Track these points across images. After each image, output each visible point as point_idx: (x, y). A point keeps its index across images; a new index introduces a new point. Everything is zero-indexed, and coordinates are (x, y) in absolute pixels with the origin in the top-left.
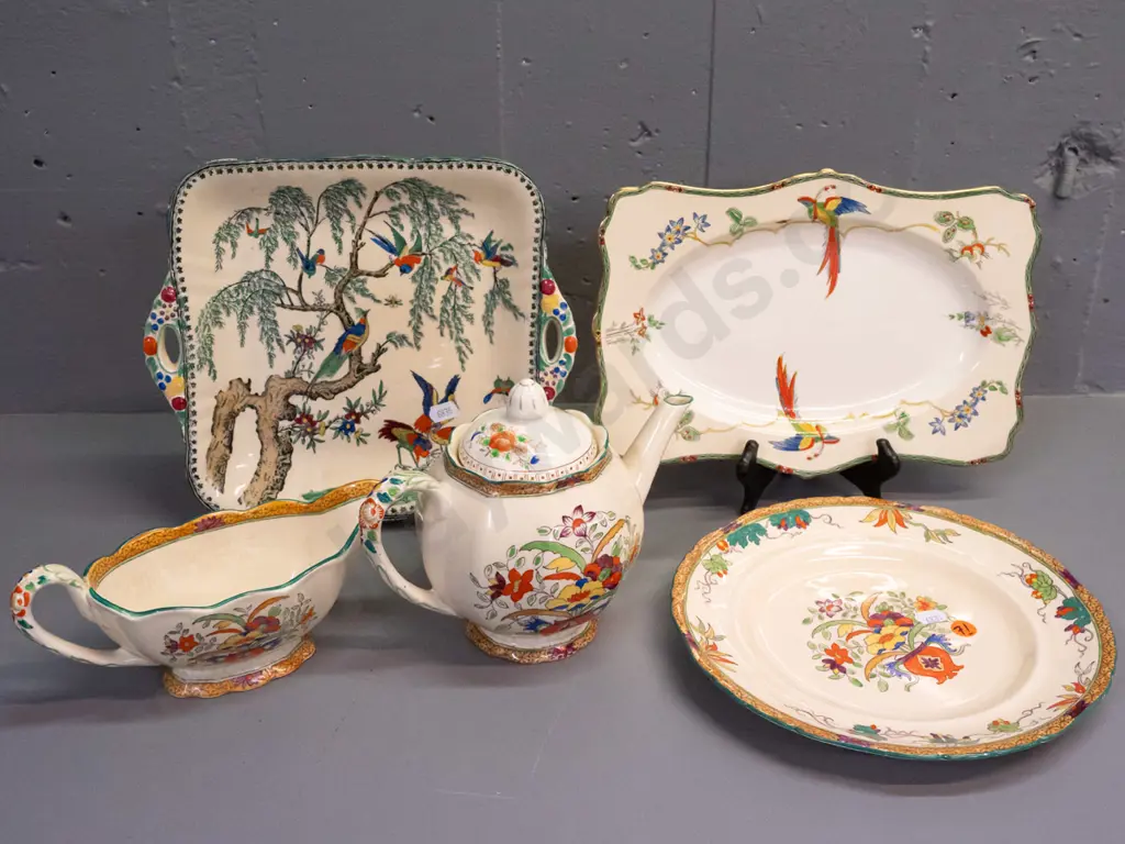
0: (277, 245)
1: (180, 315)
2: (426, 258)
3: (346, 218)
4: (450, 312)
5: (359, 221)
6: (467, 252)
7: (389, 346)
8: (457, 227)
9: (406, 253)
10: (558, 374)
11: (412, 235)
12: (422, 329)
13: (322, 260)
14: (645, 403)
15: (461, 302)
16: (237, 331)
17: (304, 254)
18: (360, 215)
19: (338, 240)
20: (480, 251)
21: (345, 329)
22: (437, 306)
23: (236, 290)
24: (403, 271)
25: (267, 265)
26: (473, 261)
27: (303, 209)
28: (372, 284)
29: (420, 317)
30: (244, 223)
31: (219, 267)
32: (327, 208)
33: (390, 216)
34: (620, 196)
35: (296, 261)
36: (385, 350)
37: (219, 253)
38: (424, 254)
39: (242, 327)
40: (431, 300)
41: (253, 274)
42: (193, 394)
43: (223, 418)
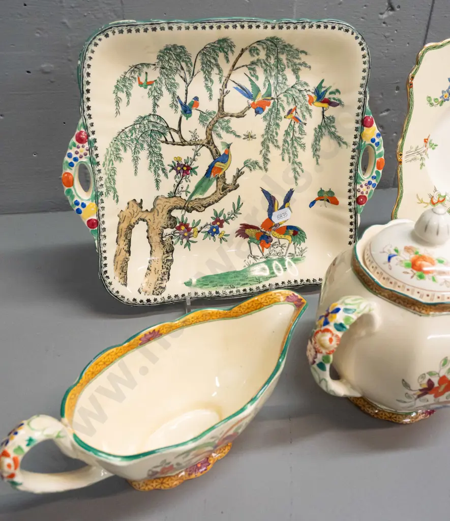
0: (162, 95)
1: (91, 153)
2: (274, 102)
3: (216, 70)
4: (290, 142)
5: (225, 74)
6: (304, 96)
7: (246, 169)
8: (297, 77)
9: (259, 98)
10: (371, 186)
11: (265, 85)
12: (270, 156)
13: (197, 105)
14: (424, 203)
15: (297, 135)
16: (132, 164)
17: (183, 100)
18: (226, 67)
19: (209, 89)
20: (313, 95)
21: (214, 159)
22: (280, 138)
23: (130, 131)
24: (257, 112)
25: (154, 111)
26: (307, 103)
27: (184, 64)
28: (234, 123)
29: (268, 147)
30: (136, 76)
31: (118, 113)
32: (203, 63)
33: (249, 69)
34: (428, 49)
35: (176, 107)
36: (243, 173)
37: (118, 102)
38: (272, 99)
39: (136, 160)
40: (277, 134)
41: (144, 118)
42: (103, 215)
43: (124, 230)
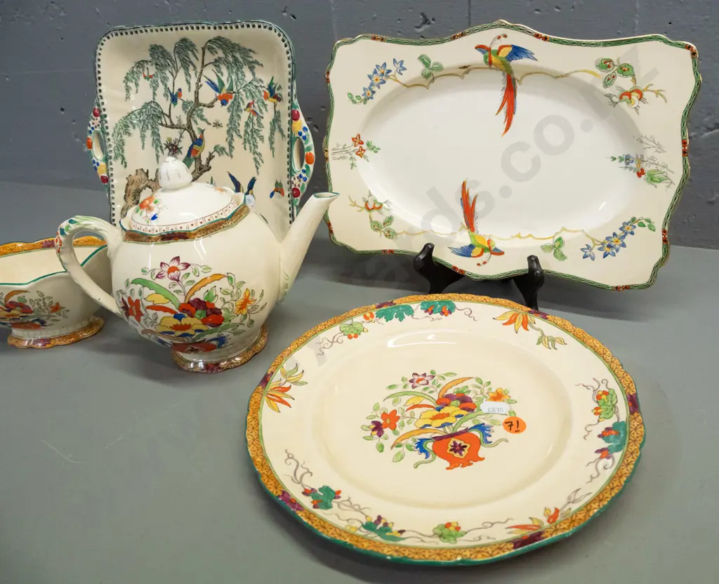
0: (158, 86)
1: (103, 125)
2: (236, 96)
3: (191, 67)
4: (250, 133)
5: (199, 70)
6: (259, 91)
7: (216, 154)
8: (254, 74)
9: (224, 91)
10: (302, 179)
11: (228, 80)
12: (233, 145)
13: (181, 95)
14: (358, 206)
15: (256, 127)
16: (140, 140)
17: (172, 91)
18: (199, 65)
19: (188, 83)
20: (267, 91)
21: (193, 142)
22: (242, 128)
23: (139, 114)
24: (223, 104)
25: (154, 98)
26: (263, 98)
27: (168, 61)
28: (207, 112)
29: (232, 136)
30: (141, 70)
31: (128, 98)
32: (181, 60)
33: (215, 66)
34: (339, 44)
35: (167, 96)
36: (213, 157)
37: (128, 89)
38: (234, 92)
39: (143, 137)
40: (239, 125)
41: (148, 104)
42: (112, 174)
43: (132, 191)
